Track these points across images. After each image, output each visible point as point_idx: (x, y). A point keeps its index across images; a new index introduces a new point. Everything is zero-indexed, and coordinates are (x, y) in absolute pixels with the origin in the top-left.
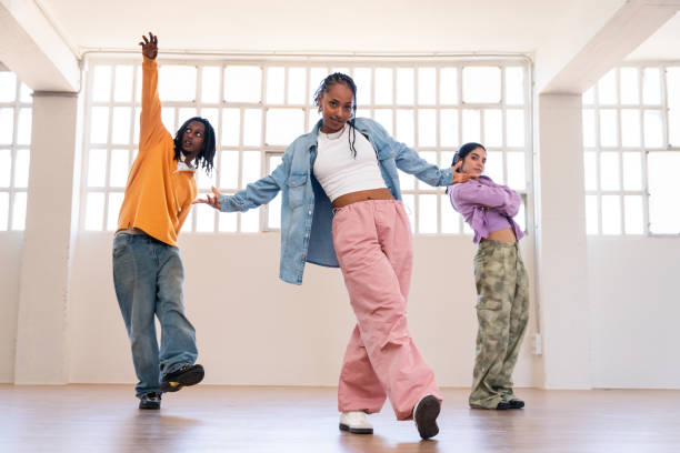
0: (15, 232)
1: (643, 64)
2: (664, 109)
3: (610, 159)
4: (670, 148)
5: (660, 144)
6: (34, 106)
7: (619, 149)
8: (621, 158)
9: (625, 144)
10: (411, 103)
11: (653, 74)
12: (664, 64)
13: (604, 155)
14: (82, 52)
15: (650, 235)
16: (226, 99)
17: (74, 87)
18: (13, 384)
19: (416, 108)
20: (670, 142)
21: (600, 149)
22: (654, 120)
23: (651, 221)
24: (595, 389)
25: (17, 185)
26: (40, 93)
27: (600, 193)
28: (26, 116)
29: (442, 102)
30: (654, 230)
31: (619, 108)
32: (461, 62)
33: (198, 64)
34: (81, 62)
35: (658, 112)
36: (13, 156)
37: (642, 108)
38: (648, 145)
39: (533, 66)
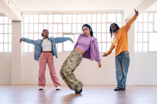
0: (10, 52)
1: (149, 12)
2: (153, 23)
3: (140, 34)
4: (154, 32)
5: (152, 31)
6: (12, 24)
7: (143, 32)
8: (143, 34)
9: (144, 31)
10: (96, 22)
11: (151, 14)
12: (154, 12)
13: (139, 34)
14: (22, 12)
15: (149, 52)
16: (54, 22)
17: (21, 20)
18: (11, 84)
19: (96, 23)
20: (154, 31)
21: (138, 32)
22: (151, 25)
23: (149, 48)
24: (135, 85)
25: (9, 42)
26: (13, 21)
27: (138, 42)
28: (10, 27)
29: (103, 22)
30: (150, 50)
31: (143, 23)
32: (107, 12)
33: (48, 14)
34: (22, 14)
35: (152, 23)
36: (8, 35)
37: (148, 22)
38: (149, 31)
39: (123, 13)
